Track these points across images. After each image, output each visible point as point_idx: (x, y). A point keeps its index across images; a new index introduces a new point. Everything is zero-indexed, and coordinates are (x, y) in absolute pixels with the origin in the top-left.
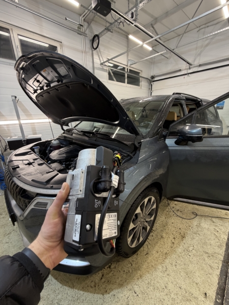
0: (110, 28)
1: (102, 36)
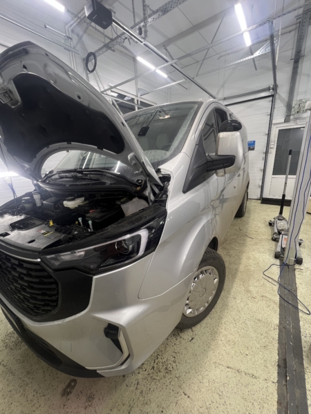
0: (110, 45)
1: (100, 54)
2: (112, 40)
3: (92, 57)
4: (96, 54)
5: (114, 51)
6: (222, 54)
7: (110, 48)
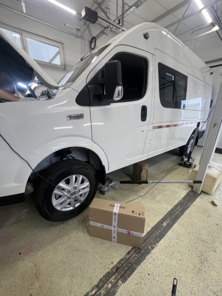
0: (104, 31)
1: (99, 38)
2: (105, 28)
3: (94, 40)
4: (96, 38)
5: (107, 35)
6: (195, 29)
7: (105, 33)
